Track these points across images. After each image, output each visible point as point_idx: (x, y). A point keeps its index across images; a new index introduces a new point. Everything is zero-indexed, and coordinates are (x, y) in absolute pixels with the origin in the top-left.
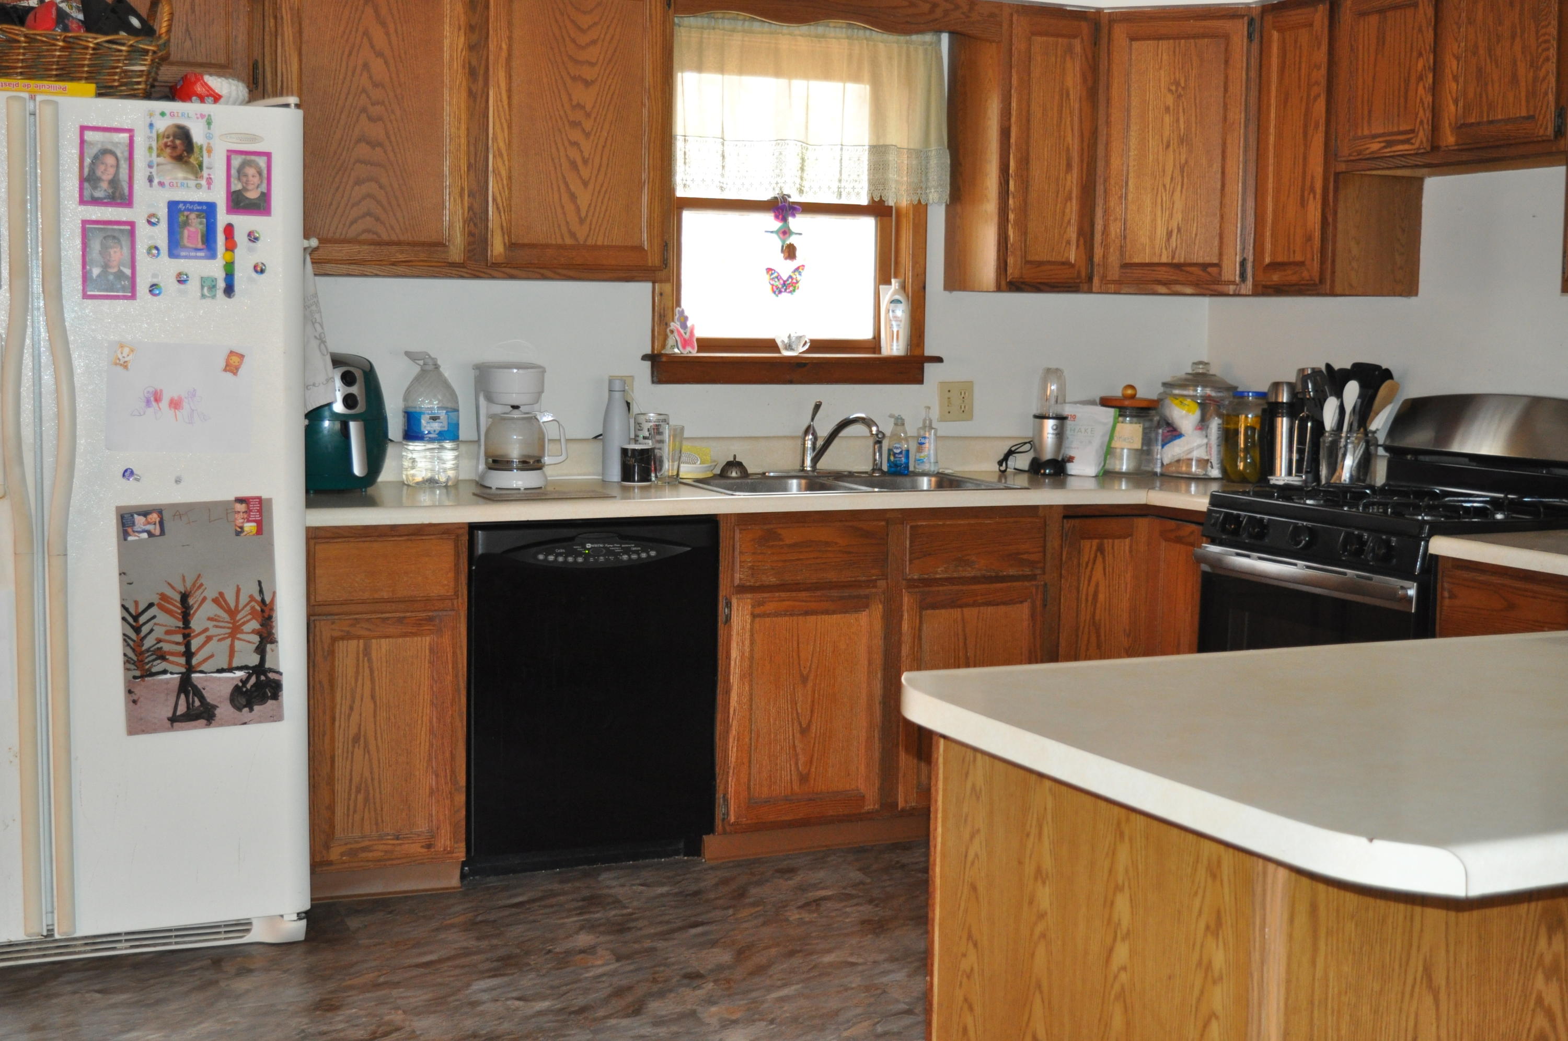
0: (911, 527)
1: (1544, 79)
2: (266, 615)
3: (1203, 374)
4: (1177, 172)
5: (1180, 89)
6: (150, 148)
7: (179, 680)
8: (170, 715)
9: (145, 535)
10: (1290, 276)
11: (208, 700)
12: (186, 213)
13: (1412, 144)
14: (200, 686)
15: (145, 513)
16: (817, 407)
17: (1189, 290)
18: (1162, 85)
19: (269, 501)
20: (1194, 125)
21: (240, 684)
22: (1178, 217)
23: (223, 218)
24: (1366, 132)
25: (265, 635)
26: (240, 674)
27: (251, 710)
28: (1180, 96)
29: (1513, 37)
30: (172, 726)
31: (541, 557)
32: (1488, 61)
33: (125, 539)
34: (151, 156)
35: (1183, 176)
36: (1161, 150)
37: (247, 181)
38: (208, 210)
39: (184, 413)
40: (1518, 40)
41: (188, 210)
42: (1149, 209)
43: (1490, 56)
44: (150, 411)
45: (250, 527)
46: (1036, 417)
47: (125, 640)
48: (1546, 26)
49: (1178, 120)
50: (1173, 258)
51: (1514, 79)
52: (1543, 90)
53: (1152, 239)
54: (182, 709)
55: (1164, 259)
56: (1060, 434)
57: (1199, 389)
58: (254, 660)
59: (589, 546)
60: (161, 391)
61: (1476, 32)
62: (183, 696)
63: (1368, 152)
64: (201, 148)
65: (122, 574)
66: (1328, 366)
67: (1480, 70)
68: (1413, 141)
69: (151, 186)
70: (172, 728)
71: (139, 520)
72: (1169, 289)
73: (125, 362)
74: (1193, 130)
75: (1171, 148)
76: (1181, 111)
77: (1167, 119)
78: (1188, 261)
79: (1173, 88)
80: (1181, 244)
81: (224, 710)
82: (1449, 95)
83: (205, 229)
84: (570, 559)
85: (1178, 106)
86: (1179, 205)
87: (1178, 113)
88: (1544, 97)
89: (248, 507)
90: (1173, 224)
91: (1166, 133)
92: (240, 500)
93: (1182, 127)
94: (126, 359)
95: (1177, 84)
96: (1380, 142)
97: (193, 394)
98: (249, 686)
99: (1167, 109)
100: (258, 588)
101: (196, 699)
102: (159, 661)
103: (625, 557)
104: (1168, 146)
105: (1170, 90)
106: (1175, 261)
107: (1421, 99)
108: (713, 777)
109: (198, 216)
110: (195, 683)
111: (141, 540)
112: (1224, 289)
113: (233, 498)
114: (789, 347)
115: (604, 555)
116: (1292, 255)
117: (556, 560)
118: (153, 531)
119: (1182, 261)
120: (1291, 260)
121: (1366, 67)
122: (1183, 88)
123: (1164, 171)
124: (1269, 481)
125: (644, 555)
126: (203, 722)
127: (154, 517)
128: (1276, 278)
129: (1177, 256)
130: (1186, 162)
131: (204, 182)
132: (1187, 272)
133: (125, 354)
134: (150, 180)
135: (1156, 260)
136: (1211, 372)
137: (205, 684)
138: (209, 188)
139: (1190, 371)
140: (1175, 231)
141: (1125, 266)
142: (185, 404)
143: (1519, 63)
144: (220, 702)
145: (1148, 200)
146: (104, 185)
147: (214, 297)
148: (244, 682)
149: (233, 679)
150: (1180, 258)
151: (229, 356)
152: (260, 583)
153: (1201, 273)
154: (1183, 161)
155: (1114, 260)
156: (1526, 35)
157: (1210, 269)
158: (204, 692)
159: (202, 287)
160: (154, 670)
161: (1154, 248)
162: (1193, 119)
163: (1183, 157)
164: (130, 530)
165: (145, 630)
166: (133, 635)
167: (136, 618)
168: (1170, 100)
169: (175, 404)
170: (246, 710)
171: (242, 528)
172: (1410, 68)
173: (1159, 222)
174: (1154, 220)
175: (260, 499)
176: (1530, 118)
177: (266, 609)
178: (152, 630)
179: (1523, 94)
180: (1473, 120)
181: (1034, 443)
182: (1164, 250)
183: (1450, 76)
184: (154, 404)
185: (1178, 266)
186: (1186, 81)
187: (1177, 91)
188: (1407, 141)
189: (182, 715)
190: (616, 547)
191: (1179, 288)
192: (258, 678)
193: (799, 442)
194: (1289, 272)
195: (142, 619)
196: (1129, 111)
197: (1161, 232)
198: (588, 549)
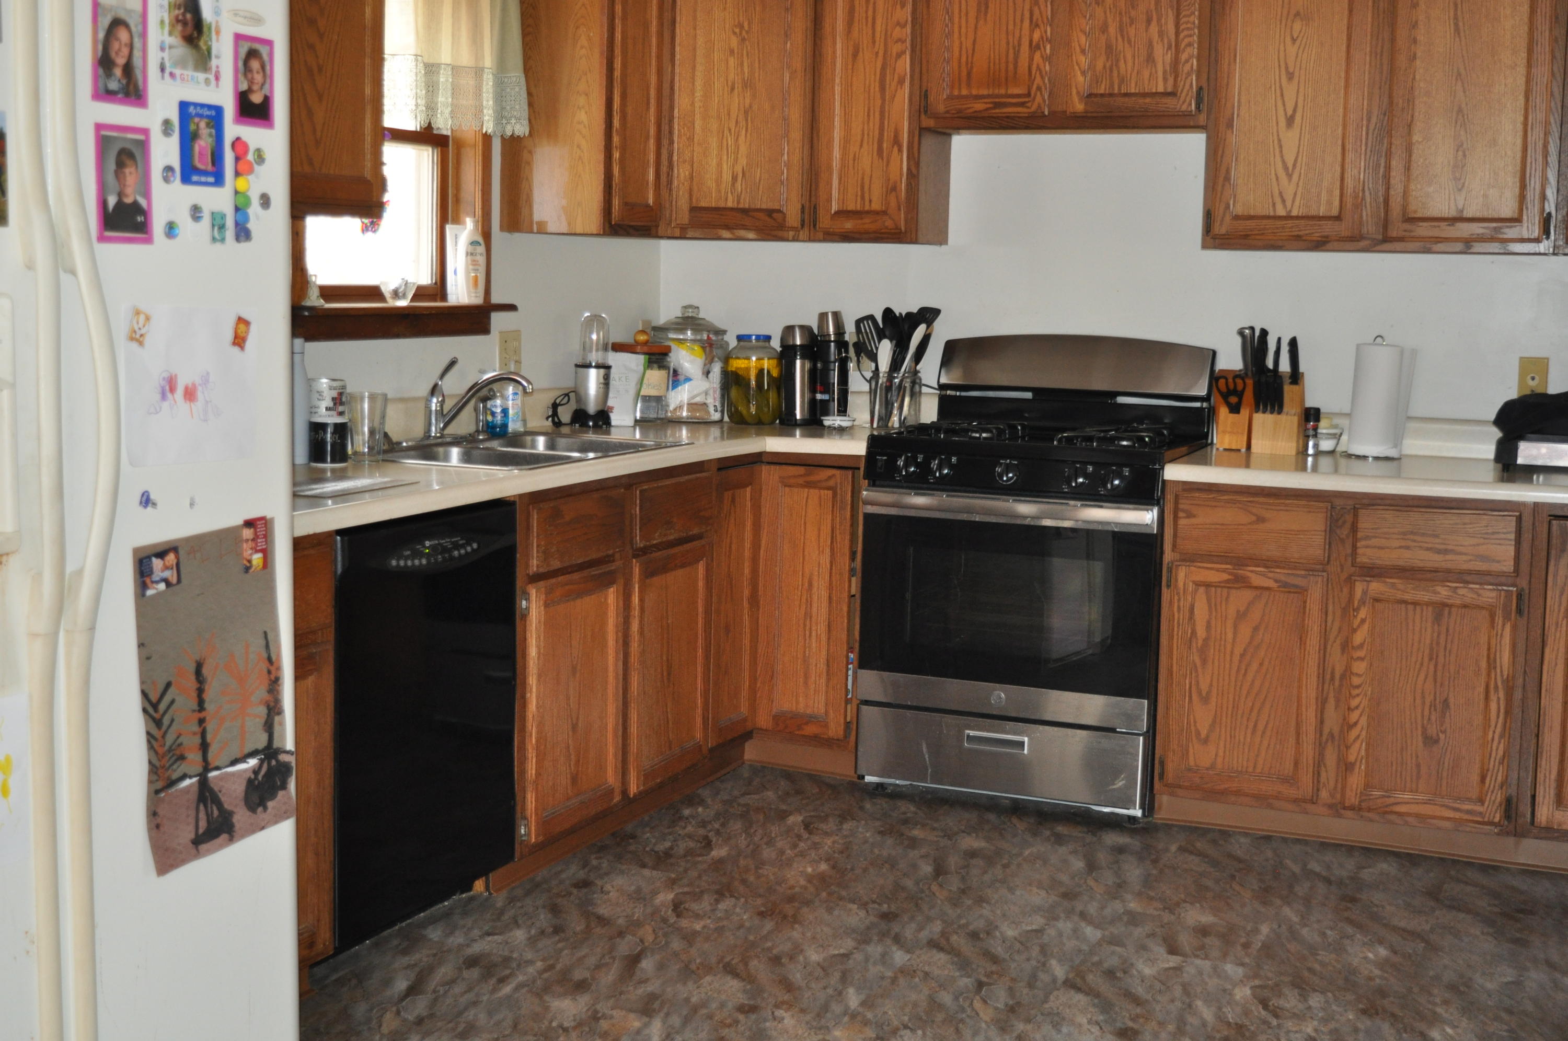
0: (641, 492)
1: (1187, 61)
2: (273, 677)
3: (692, 317)
4: (741, 118)
5: (744, 33)
6: (162, 22)
7: (197, 785)
8: (192, 836)
9: (162, 586)
10: (867, 224)
11: (226, 806)
12: (196, 120)
13: (1028, 107)
14: (216, 789)
15: (161, 555)
16: (453, 363)
17: (751, 235)
18: (727, 26)
19: (272, 520)
20: (757, 70)
21: (253, 776)
22: (743, 161)
23: (232, 129)
24: (964, 92)
25: (272, 704)
26: (253, 762)
27: (265, 808)
28: (743, 40)
29: (1149, 21)
30: (197, 850)
31: (394, 563)
32: (1120, 39)
33: (143, 595)
34: (163, 34)
35: (747, 120)
36: (726, 93)
37: (253, 78)
38: (215, 115)
39: (199, 405)
40: (1154, 23)
41: (198, 115)
42: (715, 152)
43: (1122, 36)
44: (165, 405)
45: (257, 558)
46: (577, 366)
47: (149, 742)
48: (1189, 16)
49: (742, 64)
50: (738, 202)
51: (1150, 59)
52: (1185, 71)
53: (718, 182)
54: (203, 825)
55: (730, 204)
56: (606, 382)
57: (689, 333)
58: (261, 741)
59: (427, 543)
60: (176, 375)
61: (1105, 12)
62: (202, 807)
63: (971, 110)
64: (210, 28)
65: (141, 645)
66: (888, 312)
67: (1109, 48)
68: (1029, 105)
69: (163, 78)
70: (198, 855)
71: (157, 563)
72: (733, 234)
73: (141, 335)
74: (757, 75)
75: (736, 90)
76: (745, 53)
77: (732, 61)
78: (753, 206)
79: (737, 30)
80: (746, 189)
81: (241, 816)
82: (1076, 68)
83: (214, 144)
84: (417, 562)
85: (742, 50)
86: (743, 149)
87: (742, 55)
88: (1186, 78)
89: (256, 533)
90: (739, 169)
91: (731, 77)
92: (249, 524)
93: (746, 70)
94: (143, 331)
95: (741, 27)
96: (986, 103)
97: (206, 379)
98: (260, 777)
99: (732, 52)
100: (263, 643)
101: (215, 808)
102: (178, 763)
103: (456, 553)
104: (733, 89)
105: (735, 33)
106: (741, 206)
107: (1038, 68)
108: (512, 796)
109: (208, 125)
110: (212, 785)
111: (160, 594)
112: (785, 234)
113: (240, 522)
114: (396, 294)
115: (441, 553)
116: (867, 203)
117: (406, 564)
118: (170, 579)
119: (747, 206)
120: (867, 208)
121: (963, 30)
122: (747, 32)
123: (729, 115)
124: (821, 421)
125: (469, 549)
126: (224, 836)
127: (171, 557)
128: (849, 225)
129: (742, 201)
130: (751, 106)
131: (212, 77)
132: (753, 217)
133: (141, 325)
134: (163, 69)
135: (722, 204)
136: (701, 316)
137: (221, 783)
138: (217, 86)
139: (680, 315)
140: (740, 175)
141: (694, 209)
142: (200, 395)
143: (1155, 44)
144: (236, 806)
145: (714, 142)
146: (118, 72)
147: (223, 240)
148: (256, 772)
149: (245, 771)
150: (745, 204)
151: (237, 324)
152: (265, 633)
153: (767, 218)
154: (747, 105)
155: (683, 203)
156: (1163, 20)
157: (775, 215)
158: (220, 795)
159: (213, 226)
160: (175, 776)
161: (720, 191)
162: (757, 65)
163: (748, 101)
164: (148, 581)
165: (166, 721)
166: (155, 732)
167: (155, 706)
168: (734, 42)
169: (190, 394)
170: (260, 809)
171: (250, 561)
172: (1020, 38)
173: (725, 166)
174: (719, 165)
175: (263, 519)
176: (1173, 94)
177: (273, 669)
178: (172, 721)
179: (1160, 74)
180: (1102, 91)
181: (575, 393)
182: (729, 194)
183: (1078, 49)
184: (169, 395)
185: (745, 211)
186: (749, 24)
187: (741, 34)
188: (1022, 104)
189: (204, 833)
190: (446, 542)
191: (742, 233)
192: (269, 764)
193: (422, 405)
194: (867, 221)
195: (162, 707)
196: (695, 49)
197: (727, 177)
198: (428, 548)
